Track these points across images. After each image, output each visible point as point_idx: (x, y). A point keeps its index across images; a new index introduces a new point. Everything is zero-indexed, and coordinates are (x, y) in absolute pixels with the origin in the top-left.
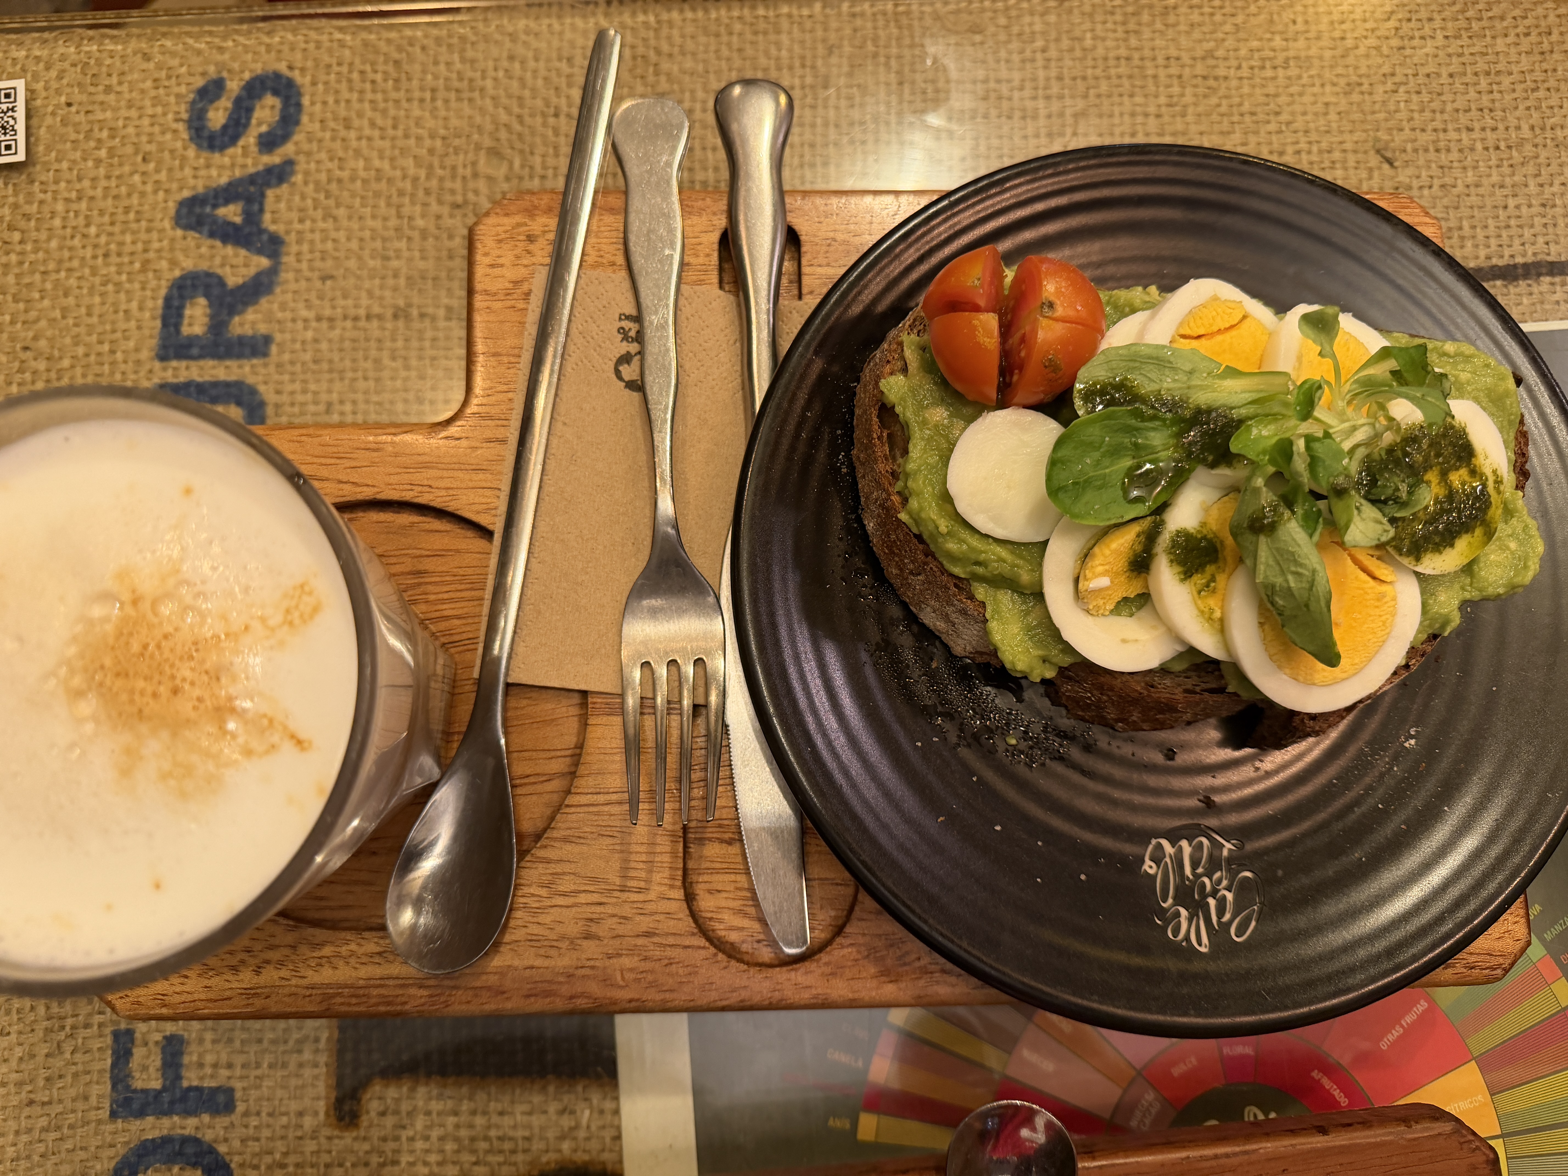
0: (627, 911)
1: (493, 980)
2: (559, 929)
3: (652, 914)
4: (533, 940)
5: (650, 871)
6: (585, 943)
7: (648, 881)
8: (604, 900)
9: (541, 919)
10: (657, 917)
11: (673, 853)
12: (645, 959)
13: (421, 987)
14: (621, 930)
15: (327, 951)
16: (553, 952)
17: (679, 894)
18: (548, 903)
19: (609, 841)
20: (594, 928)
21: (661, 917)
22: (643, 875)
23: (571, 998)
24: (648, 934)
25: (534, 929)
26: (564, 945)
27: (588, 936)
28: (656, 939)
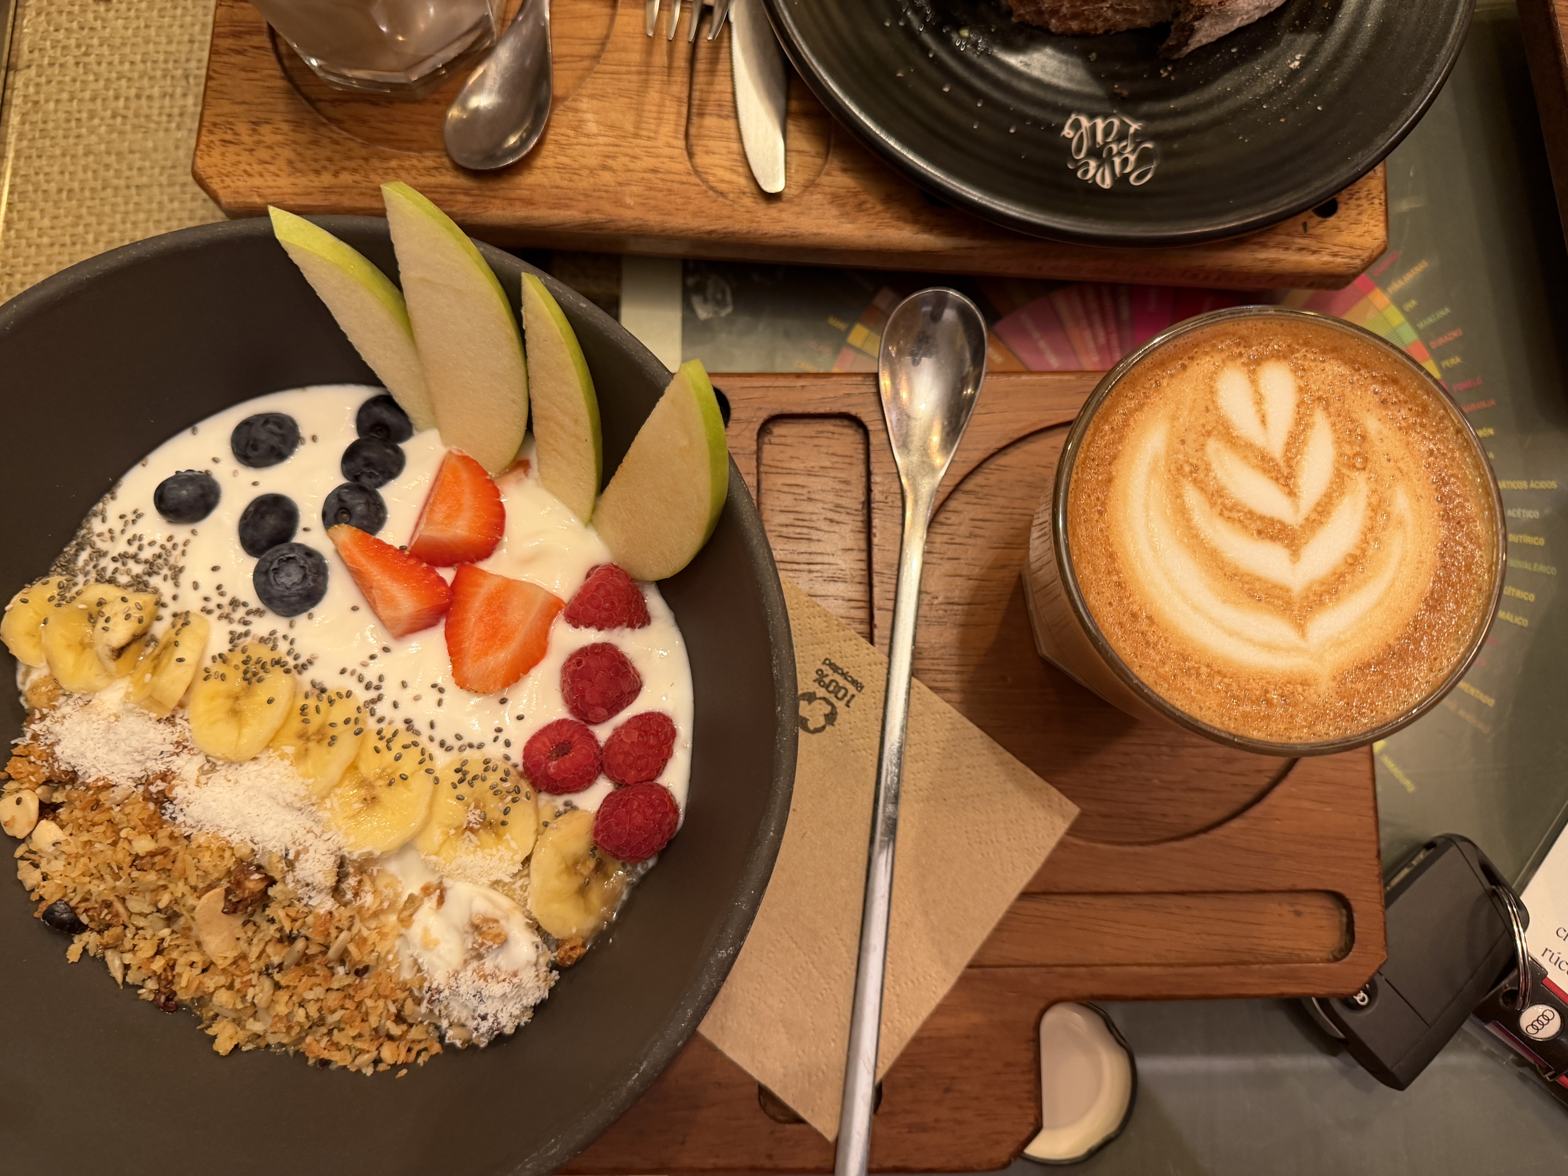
0: (638, 152)
1: (525, 193)
2: (583, 161)
3: (658, 156)
4: (561, 168)
5: (658, 125)
6: (601, 173)
7: (656, 132)
8: (620, 143)
9: (569, 152)
10: (661, 159)
11: (679, 113)
12: (650, 189)
13: (467, 194)
14: (631, 166)
15: (394, 163)
16: (576, 177)
17: (681, 143)
18: (575, 141)
19: (626, 100)
20: (610, 162)
21: (666, 160)
22: (653, 127)
23: (587, 212)
24: (654, 171)
25: (562, 159)
26: (585, 172)
27: (605, 168)
28: (660, 175)
